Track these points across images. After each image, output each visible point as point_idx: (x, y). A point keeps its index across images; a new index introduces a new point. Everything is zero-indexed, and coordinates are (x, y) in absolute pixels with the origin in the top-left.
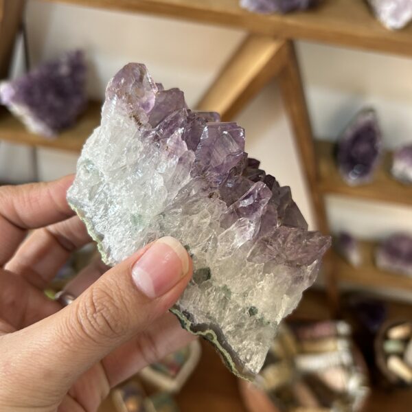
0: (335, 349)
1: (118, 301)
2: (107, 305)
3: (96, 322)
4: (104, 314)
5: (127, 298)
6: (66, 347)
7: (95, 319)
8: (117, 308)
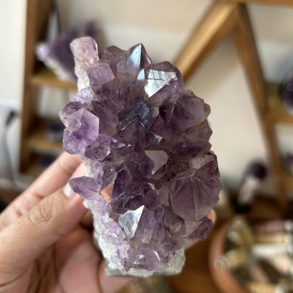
0: (283, 242)
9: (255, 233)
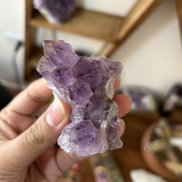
1: (39, 127)
2: (36, 129)
3: (31, 136)
4: (34, 133)
5: (43, 126)
6: (20, 145)
7: (31, 135)
8: (39, 131)
9: (172, 130)
